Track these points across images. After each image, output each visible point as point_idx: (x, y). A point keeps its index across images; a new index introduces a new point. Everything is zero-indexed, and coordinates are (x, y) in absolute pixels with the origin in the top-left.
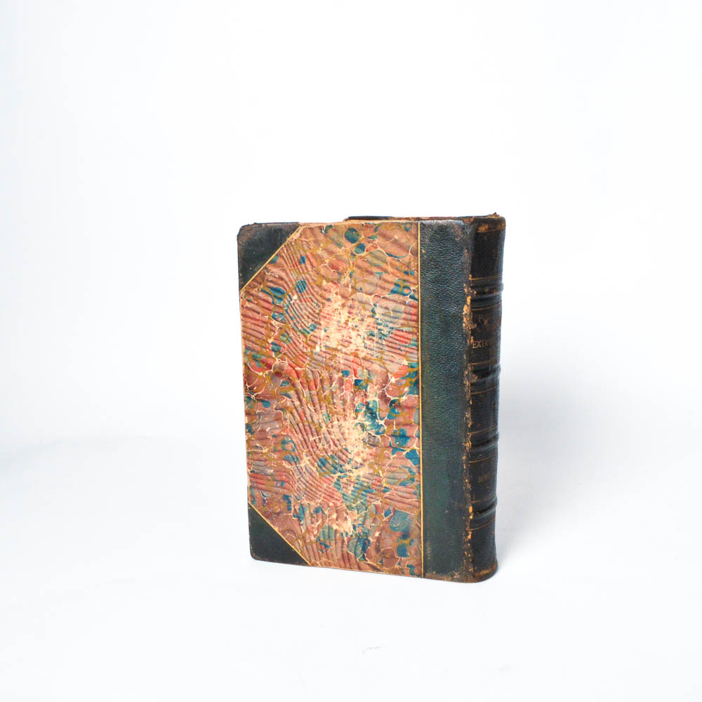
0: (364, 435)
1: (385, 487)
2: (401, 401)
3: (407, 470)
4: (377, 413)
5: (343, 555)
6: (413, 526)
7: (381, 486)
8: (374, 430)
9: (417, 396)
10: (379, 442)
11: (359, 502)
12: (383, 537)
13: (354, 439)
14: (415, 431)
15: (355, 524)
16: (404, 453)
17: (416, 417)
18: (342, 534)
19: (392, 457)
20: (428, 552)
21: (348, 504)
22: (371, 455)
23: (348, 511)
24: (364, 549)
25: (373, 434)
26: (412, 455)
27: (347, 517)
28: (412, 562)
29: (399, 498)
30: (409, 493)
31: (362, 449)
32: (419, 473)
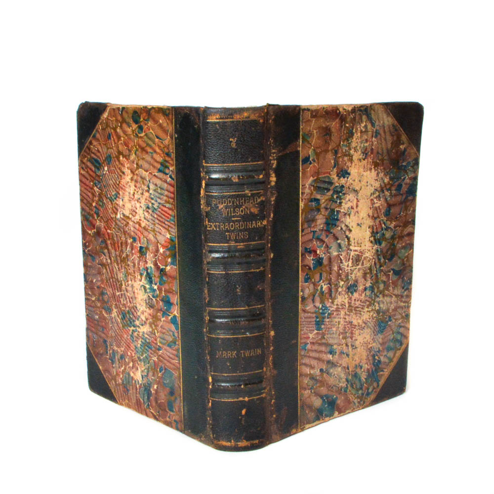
0: (145, 297)
1: (159, 346)
2: (167, 270)
3: (171, 333)
4: (153, 278)
5: (137, 400)
6: (176, 385)
7: (156, 344)
8: (151, 293)
9: (176, 267)
10: (154, 304)
11: (144, 356)
12: (159, 391)
13: (140, 299)
14: (175, 299)
15: (143, 374)
16: (170, 318)
17: (176, 287)
18: (135, 381)
19: (162, 319)
20: (186, 411)
21: (138, 356)
22: (150, 315)
23: (139, 363)
24: (148, 398)
25: (151, 297)
26: (174, 321)
27: (138, 367)
28: (176, 418)
29: (168, 358)
30: (174, 355)
31: (145, 309)
32: (179, 338)
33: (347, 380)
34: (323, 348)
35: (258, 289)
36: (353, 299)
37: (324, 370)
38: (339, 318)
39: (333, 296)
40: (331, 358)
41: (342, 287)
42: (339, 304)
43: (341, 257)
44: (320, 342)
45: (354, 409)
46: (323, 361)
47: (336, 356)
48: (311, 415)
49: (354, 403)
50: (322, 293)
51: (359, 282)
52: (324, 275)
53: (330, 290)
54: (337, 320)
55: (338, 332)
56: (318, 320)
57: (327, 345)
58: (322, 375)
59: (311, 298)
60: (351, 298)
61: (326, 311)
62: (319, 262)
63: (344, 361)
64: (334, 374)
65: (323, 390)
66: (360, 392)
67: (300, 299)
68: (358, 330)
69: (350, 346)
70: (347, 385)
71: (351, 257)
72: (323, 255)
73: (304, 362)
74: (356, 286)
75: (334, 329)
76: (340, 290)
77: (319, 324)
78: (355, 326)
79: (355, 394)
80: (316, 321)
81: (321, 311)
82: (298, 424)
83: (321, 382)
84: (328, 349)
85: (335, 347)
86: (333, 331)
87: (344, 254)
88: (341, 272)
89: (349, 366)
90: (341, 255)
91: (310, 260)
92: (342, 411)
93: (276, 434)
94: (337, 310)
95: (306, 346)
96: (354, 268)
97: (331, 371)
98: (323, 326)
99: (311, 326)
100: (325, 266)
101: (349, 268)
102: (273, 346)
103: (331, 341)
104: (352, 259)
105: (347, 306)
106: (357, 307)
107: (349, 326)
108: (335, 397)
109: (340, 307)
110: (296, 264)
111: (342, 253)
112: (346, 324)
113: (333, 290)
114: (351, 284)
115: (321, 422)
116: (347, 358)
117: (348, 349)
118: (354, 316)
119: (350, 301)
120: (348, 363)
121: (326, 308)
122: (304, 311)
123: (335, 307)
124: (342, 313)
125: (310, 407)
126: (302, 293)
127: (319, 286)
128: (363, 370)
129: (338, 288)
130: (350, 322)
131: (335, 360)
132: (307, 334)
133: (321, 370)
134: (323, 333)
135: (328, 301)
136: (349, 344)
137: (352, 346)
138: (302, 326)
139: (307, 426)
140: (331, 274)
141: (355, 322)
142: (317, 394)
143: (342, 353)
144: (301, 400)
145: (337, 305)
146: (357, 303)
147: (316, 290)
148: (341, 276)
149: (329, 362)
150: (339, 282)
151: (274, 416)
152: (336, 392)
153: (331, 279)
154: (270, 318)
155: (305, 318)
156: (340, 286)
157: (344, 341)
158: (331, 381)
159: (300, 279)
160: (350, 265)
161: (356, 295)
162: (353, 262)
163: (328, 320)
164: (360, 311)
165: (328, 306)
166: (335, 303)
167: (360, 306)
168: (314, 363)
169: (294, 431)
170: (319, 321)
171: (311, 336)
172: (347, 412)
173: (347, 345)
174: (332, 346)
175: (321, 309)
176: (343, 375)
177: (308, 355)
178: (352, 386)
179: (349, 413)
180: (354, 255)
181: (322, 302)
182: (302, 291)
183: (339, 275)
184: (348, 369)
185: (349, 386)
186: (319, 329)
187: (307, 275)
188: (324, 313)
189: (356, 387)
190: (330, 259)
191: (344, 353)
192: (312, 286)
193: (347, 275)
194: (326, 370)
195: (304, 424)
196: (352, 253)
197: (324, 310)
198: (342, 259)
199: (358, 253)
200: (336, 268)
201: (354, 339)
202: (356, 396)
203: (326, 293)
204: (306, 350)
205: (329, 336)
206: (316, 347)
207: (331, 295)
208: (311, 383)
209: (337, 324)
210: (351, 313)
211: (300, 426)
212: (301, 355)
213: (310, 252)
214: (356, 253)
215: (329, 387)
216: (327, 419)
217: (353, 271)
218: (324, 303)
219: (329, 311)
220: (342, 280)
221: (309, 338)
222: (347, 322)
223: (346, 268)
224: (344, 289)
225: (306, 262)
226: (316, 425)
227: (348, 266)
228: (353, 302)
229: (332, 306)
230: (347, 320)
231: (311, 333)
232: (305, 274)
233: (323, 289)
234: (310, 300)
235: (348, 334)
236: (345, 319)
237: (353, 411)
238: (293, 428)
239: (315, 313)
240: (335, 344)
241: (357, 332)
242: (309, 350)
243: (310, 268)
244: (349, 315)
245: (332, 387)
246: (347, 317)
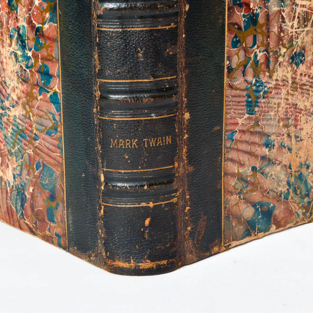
0: (17, 67)
1: (35, 134)
2: (44, 30)
3: (51, 116)
4: (26, 41)
5: (7, 207)
6: (58, 187)
7: (32, 132)
8: (24, 63)
9: (56, 25)
10: (28, 78)
11: (16, 148)
12: (36, 195)
13: (10, 71)
14: (56, 69)
15: (15, 173)
16: (49, 95)
17: (56, 52)
18: (6, 183)
19: (39, 98)
20: (70, 222)
21: (9, 148)
22: (23, 92)
23: (10, 157)
24: (22, 205)
25: (24, 68)
26: (54, 99)
27: (9, 163)
28: (59, 230)
29: (46, 150)
30: (54, 145)
31: (16, 85)
32: (61, 122)
33: (288, 184)
34: (256, 139)
35: (168, 53)
36: (299, 73)
37: (258, 169)
38: (278, 98)
39: (271, 68)
40: (268, 153)
41: (284, 56)
42: (279, 79)
43: (283, 13)
44: (252, 130)
45: (297, 222)
46: (256, 156)
47: (274, 151)
48: (240, 229)
49: (298, 215)
50: (256, 62)
51: (307, 50)
52: (260, 38)
53: (267, 59)
54: (276, 101)
55: (277, 118)
56: (250, 100)
57: (262, 134)
58: (254, 175)
59: (242, 68)
60: (296, 71)
61: (261, 88)
62: (253, 20)
63: (285, 158)
64: (272, 175)
65: (256, 196)
66: (306, 200)
67: (226, 70)
68: (305, 116)
69: (293, 137)
70: (288, 190)
71: (297, 15)
72: (259, 11)
73: (230, 157)
74: (303, 56)
75: (272, 113)
76: (281, 59)
77: (251, 106)
78: (301, 110)
79: (299, 203)
80: (247, 102)
81: (254, 88)
82: (221, 241)
83: (253, 184)
84: (263, 141)
85: (273, 137)
86: (271, 116)
87: (287, 10)
88: (282, 34)
89: (292, 164)
90: (284, 11)
91: (240, 16)
92: (281, 226)
93: (191, 252)
94: (277, 87)
95: (233, 136)
96: (301, 29)
97: (267, 170)
98: (256, 109)
99: (240, 107)
100: (262, 25)
101: (294, 30)
102: (187, 133)
103: (267, 130)
104: (298, 18)
105: (290, 82)
106: (304, 85)
107: (292, 109)
108: (272, 205)
109: (281, 83)
110: (220, 21)
111: (285, 9)
112: (288, 106)
113: (271, 60)
114: (296, 52)
115: (252, 238)
116: (289, 153)
117: (291, 140)
118: (300, 97)
119: (294, 76)
120: (289, 160)
121: (262, 84)
122: (231, 87)
123: (274, 83)
124: (284, 91)
125: (239, 218)
126: (228, 62)
127: (252, 53)
128: (310, 170)
129: (279, 57)
130: (293, 105)
131: (272, 156)
132: (235, 118)
133: (254, 169)
134: (257, 118)
135: (265, 74)
136: (293, 135)
137: (296, 137)
138: (228, 107)
139: (234, 243)
140: (268, 37)
141: (301, 105)
142: (247, 201)
143: (282, 146)
144: (225, 208)
145: (277, 80)
146: (303, 78)
147: (247, 59)
148: (282, 40)
149: (264, 158)
150: (280, 49)
151: (189, 228)
152: (274, 198)
153: (269, 43)
154: (184, 95)
155: (233, 96)
156: (280, 55)
157: (285, 130)
158: (267, 184)
159: (226, 43)
160: (296, 25)
161: (302, 68)
162: (299, 22)
163: (263, 101)
164: (308, 90)
165: (264, 81)
166: (274, 78)
167: (307, 83)
168: (244, 158)
169: (216, 249)
170: (251, 102)
171: (240, 121)
172: (288, 226)
173: (289, 136)
174: (269, 136)
175: (255, 85)
176: (283, 177)
177: (236, 147)
178: (295, 191)
179: (291, 227)
180: (301, 13)
181: (256, 75)
182: (229, 59)
183: (280, 39)
184: (291, 169)
185: (291, 191)
186: (251, 112)
187: (236, 36)
188: (259, 92)
189: (300, 193)
190: (268, 17)
191: (284, 147)
192: (242, 53)
193: (291, 40)
194: (261, 169)
195: (230, 241)
196: (299, 10)
197: (259, 86)
198: (285, 16)
199: (306, 10)
200: (275, 29)
201: (298, 127)
202: (300, 205)
203: (262, 64)
204: (233, 140)
205: (265, 122)
206: (246, 137)
207: (268, 66)
208: (240, 186)
209: (276, 106)
210: (296, 93)
211: (225, 243)
212: (226, 147)
213: (240, 5)
214: (305, 9)
215: (265, 192)
216: (261, 234)
217: (300, 34)
218: (258, 77)
219: (266, 89)
220: (284, 46)
221: (237, 124)
222: (289, 104)
223: (290, 30)
224: (287, 59)
225: (235, 19)
226: (245, 243)
227: (292, 27)
228: (298, 77)
229: (270, 81)
230: (290, 101)
231: (241, 118)
232: (233, 36)
233: (258, 58)
234: (239, 72)
235: (290, 121)
236: (287, 99)
237: (296, 225)
238: (215, 245)
239: (246, 89)
240: (273, 134)
241: (303, 119)
242: (237, 141)
243: (240, 28)
244: (292, 95)
245: (268, 193)
246: (290, 97)
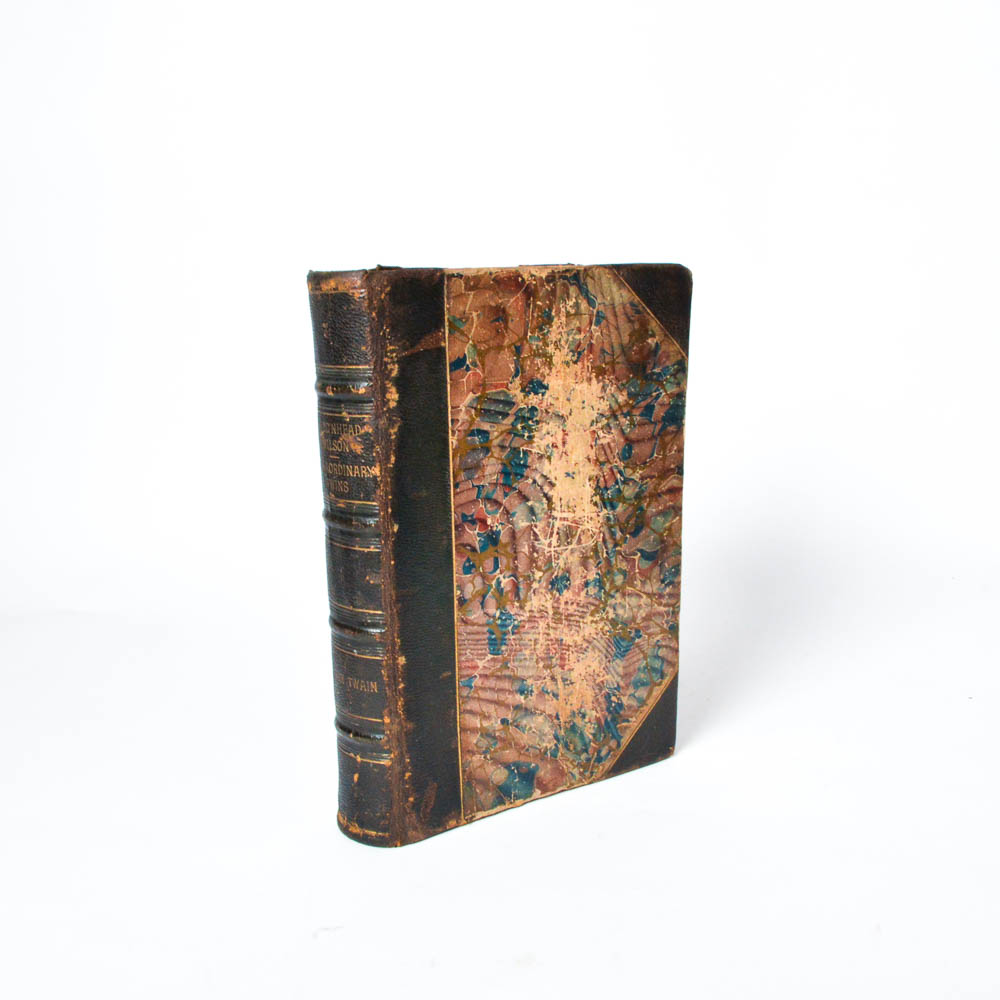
33: (556, 737)
34: (506, 685)
36: (562, 601)
37: (510, 721)
38: (535, 633)
39: (522, 596)
40: (523, 701)
41: (539, 581)
42: (535, 610)
43: (535, 529)
44: (499, 673)
45: (572, 784)
46: (507, 706)
47: (533, 698)
48: (489, 796)
49: (573, 775)
50: (500, 590)
51: (572, 572)
52: (503, 561)
53: (516, 587)
54: (531, 636)
55: (535, 657)
56: (493, 637)
57: (512, 679)
58: (505, 730)
59: (480, 599)
60: (559, 599)
61: (508, 621)
62: (492, 539)
63: (550, 706)
64: (530, 728)
65: (510, 755)
66: (584, 756)
67: (456, 602)
68: (575, 654)
69: (559, 681)
70: (556, 745)
71: (555, 530)
72: (500, 527)
73: (468, 708)
74: (568, 580)
75: (527, 652)
76: (535, 585)
77: (495, 645)
78: (569, 646)
79: (574, 760)
80: (490, 639)
81: (499, 622)
82: (460, 812)
83: (503, 740)
84: (517, 686)
85: (529, 682)
86: (524, 655)
87: (541, 525)
88: (535, 555)
89: (560, 713)
90: (536, 526)
91: (473, 535)
92: (548, 789)
93: (415, 829)
94: (531, 619)
95: (471, 682)
96: (562, 548)
97: (524, 722)
98: (504, 648)
99: (479, 647)
100: (505, 546)
101: (552, 549)
102: (403, 681)
103: (520, 673)
104: (558, 533)
105: (551, 612)
106: (572, 615)
107: (556, 646)
108: (533, 765)
109: (537, 615)
110: (445, 542)
111: (538, 523)
112: (550, 643)
113: (521, 587)
114: (556, 577)
115: (507, 806)
116: (555, 700)
117: (557, 684)
118: (566, 630)
119: (555, 605)
120: (555, 708)
121: (510, 617)
122: (465, 622)
123: (528, 615)
124: (542, 624)
125: (485, 783)
126: (459, 592)
127: (493, 579)
128: (587, 720)
129: (532, 582)
130: (557, 640)
131: (530, 705)
132: (472, 660)
133: (504, 721)
134: (505, 658)
135: (513, 605)
136: (559, 677)
137: (564, 680)
138: (463, 647)
139: (480, 814)
140: (516, 558)
141: (568, 640)
142: (496, 761)
143: (543, 692)
144: (464, 771)
145: (531, 611)
146: (569, 607)
147: (487, 587)
148: (536, 562)
149: (517, 708)
150: (533, 573)
151: (411, 799)
152: (536, 756)
153: (517, 567)
154: (396, 635)
155: (469, 634)
156: (534, 580)
157: (546, 672)
158: (525, 739)
159: (454, 569)
160: (554, 542)
161: (567, 595)
162: (559, 539)
163: (512, 637)
164: (577, 622)
165: (512, 613)
166: (527, 608)
167: (576, 613)
168: (490, 709)
169: (453, 822)
170: (495, 640)
171: (481, 664)
172: (559, 789)
173: (553, 678)
174: (523, 680)
175: (499, 618)
176: (547, 729)
177: (476, 695)
178: (566, 746)
179: (562, 791)
180: (562, 528)
181: (500, 606)
182: (460, 587)
183: (532, 561)
184: (558, 719)
185: (560, 746)
186: (495, 652)
187: (468, 560)
188: (506, 626)
189: (575, 749)
190: (513, 535)
191: (547, 692)
192: (478, 581)
193: (549, 560)
194: (514, 721)
195: (472, 811)
196: (558, 524)
197: (506, 620)
198: (538, 533)
199: (569, 523)
200: (526, 549)
201: (566, 668)
202: (576, 764)
203: (507, 593)
204: (471, 687)
205: (516, 664)
206: (491, 683)
207: (517, 595)
208: (484, 743)
209: (533, 643)
210: (560, 625)
211: (465, 816)
212: (460, 696)
213: (473, 522)
214: (566, 523)
215: (521, 749)
216: (518, 802)
217: (561, 554)
218: (504, 608)
219: (516, 622)
220: (539, 569)
221: (475, 667)
222: (552, 640)
223: (547, 549)
224: (544, 585)
225: (466, 539)
226: (497, 813)
227: (550, 545)
228: (562, 606)
229: (521, 612)
230: (552, 636)
231: (481, 660)
232: (464, 560)
233: (502, 585)
234: (477, 603)
235: (554, 660)
236: (548, 634)
237: (571, 787)
238: (451, 818)
239: (488, 624)
240: (530, 677)
241: (573, 657)
242: (478, 689)
243: (474, 550)
244: (555, 629)
245: (527, 750)
246: (551, 632)
